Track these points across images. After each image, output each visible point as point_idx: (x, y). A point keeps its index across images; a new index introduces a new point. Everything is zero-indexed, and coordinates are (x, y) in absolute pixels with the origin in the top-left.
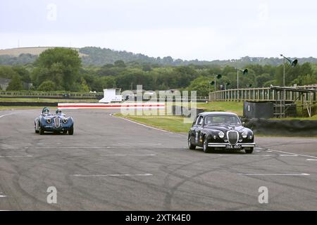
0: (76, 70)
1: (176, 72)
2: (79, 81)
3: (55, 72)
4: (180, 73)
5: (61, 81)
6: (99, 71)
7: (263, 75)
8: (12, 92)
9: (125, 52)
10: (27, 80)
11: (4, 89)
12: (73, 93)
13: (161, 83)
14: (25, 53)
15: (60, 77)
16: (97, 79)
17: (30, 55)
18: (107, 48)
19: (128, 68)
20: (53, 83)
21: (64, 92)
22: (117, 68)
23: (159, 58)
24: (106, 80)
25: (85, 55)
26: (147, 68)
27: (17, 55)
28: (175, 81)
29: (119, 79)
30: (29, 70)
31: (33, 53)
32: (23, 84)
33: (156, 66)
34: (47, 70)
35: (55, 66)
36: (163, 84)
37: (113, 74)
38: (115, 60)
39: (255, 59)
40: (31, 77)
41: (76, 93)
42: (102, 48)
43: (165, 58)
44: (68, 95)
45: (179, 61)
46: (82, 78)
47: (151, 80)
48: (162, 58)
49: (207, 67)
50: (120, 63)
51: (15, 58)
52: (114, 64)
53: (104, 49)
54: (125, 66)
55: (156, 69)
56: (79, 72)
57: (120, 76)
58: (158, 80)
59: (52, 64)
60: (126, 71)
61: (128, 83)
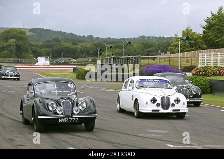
0: (25, 44)
1: (92, 46)
2: (27, 51)
3: (11, 45)
4: (95, 47)
5: (15, 52)
6: (42, 45)
7: (150, 49)
9: (61, 32)
12: (22, 59)
15: (14, 49)
16: (39, 50)
18: (48, 29)
19: (62, 43)
20: (9, 53)
21: (16, 59)
22: (55, 43)
23: (84, 36)
24: (45, 51)
25: (33, 34)
26: (74, 43)
28: (91, 52)
29: (54, 50)
34: (5, 44)
35: (12, 41)
36: (84, 54)
37: (51, 47)
38: (53, 37)
39: (149, 38)
41: (24, 60)
42: (45, 29)
43: (88, 36)
44: (18, 61)
45: (98, 38)
46: (29, 50)
47: (76, 51)
48: (86, 36)
49: (115, 43)
50: (57, 40)
52: (52, 40)
53: (47, 29)
54: (60, 42)
55: (80, 44)
56: (27, 45)
57: (55, 48)
58: (81, 51)
59: (8, 39)
60: (60, 45)
61: (60, 53)
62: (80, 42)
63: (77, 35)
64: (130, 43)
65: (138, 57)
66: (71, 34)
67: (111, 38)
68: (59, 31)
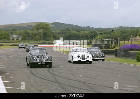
0: (48, 32)
1: (89, 33)
2: (50, 36)
3: (40, 33)
4: (91, 33)
5: (42, 37)
6: (59, 32)
7: (126, 34)
8: (23, 41)
9: (70, 24)
10: (29, 36)
11: (20, 40)
12: (47, 41)
13: (83, 37)
14: (30, 25)
15: (42, 35)
16: (57, 36)
17: (31, 26)
18: (63, 23)
19: (71, 31)
20: (39, 37)
21: (43, 41)
22: (66, 31)
23: (84, 27)
24: (61, 36)
25: (54, 26)
26: (79, 31)
27: (26, 26)
28: (89, 36)
29: (66, 36)
30: (30, 32)
31: (33, 25)
32: (27, 38)
33: (82, 30)
34: (37, 32)
35: (41, 31)
36: (84, 38)
37: (64, 33)
38: (66, 28)
39: (125, 27)
40: (31, 35)
41: (48, 41)
42: (61, 23)
43: (87, 27)
44: (45, 42)
45: (93, 28)
46: (51, 36)
47: (79, 36)
48: (85, 27)
49: (104, 31)
50: (68, 29)
51: (25, 27)
52: (65, 29)
53: (62, 23)
55: (82, 32)
56: (50, 33)
57: (67, 34)
58: (82, 36)
59: (39, 30)
60: (70, 32)
61: (70, 37)
62: (82, 31)
63: (80, 26)
64: (113, 31)
65: (118, 40)
66: (76, 25)
67: (101, 28)
68: (69, 24)
